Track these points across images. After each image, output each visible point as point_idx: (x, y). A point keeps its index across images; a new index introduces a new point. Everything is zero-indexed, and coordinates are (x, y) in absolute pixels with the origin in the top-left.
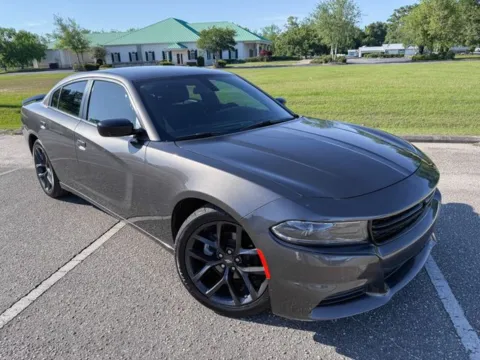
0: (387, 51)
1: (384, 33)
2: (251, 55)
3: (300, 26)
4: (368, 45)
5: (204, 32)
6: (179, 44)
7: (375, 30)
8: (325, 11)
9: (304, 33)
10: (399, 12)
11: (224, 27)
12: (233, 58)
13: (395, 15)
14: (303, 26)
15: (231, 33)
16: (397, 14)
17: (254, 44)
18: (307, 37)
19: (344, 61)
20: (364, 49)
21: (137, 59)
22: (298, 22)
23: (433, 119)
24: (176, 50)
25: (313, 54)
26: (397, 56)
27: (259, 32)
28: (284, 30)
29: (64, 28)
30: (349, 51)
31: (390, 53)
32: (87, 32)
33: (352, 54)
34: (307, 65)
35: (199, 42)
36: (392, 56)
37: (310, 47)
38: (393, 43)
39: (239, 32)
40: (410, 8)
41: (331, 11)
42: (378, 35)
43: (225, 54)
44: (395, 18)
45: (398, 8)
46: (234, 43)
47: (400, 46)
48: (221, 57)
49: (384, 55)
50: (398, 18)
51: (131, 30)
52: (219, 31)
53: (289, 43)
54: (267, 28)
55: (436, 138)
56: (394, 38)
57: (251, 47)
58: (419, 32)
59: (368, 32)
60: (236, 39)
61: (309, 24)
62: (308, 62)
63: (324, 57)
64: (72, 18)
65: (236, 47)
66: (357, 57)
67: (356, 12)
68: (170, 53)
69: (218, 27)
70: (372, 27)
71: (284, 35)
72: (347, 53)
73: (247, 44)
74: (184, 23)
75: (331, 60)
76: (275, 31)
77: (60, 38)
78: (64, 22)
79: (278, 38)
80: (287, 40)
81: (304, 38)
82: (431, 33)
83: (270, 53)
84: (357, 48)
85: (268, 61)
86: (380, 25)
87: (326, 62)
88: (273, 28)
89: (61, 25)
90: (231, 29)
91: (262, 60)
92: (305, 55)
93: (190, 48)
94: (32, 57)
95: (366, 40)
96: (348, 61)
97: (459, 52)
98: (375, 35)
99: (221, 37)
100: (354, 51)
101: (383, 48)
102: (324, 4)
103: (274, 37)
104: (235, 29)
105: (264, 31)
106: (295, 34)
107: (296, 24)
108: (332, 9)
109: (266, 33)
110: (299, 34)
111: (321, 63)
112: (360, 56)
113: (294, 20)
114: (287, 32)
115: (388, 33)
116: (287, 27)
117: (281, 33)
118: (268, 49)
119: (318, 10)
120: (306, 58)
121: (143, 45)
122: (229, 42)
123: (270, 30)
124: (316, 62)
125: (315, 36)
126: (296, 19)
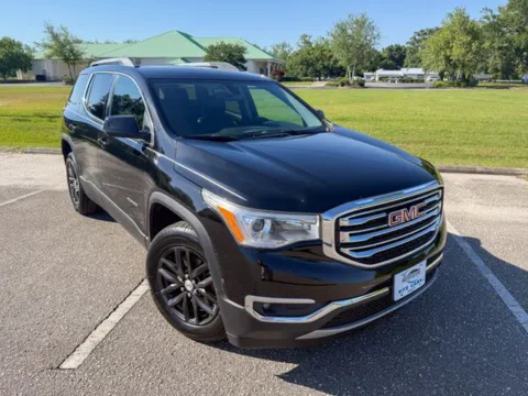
0: (405, 75)
1: (403, 57)
3: (313, 45)
4: (386, 67)
5: (212, 47)
6: (183, 59)
7: (393, 53)
8: (343, 30)
9: (317, 53)
10: (419, 35)
11: (234, 43)
13: (414, 38)
14: (317, 45)
15: (241, 50)
16: (417, 37)
17: (265, 63)
18: (322, 58)
19: (362, 85)
20: (381, 72)
22: (311, 40)
23: (467, 150)
25: (326, 76)
26: (417, 81)
27: (269, 49)
28: (296, 49)
29: (55, 37)
30: (365, 74)
31: (410, 78)
32: (80, 42)
33: (369, 77)
34: (322, 88)
35: (206, 58)
37: (324, 68)
38: (412, 67)
39: (249, 49)
40: (431, 32)
41: (350, 32)
42: (396, 58)
44: (415, 41)
45: (418, 30)
46: (243, 60)
47: (420, 71)
49: (403, 80)
50: (419, 41)
51: (128, 42)
52: (229, 47)
53: (302, 64)
54: (278, 46)
55: (479, 169)
56: (413, 62)
57: (262, 66)
58: (441, 57)
59: (385, 55)
60: (246, 56)
61: (323, 43)
62: (322, 84)
63: (339, 80)
64: (64, 26)
65: (245, 65)
66: (374, 80)
67: (375, 33)
69: (227, 42)
70: (390, 49)
71: (297, 54)
72: (362, 76)
73: (257, 62)
74: (188, 37)
75: (348, 84)
76: (287, 49)
77: (50, 47)
78: (55, 30)
79: (290, 58)
80: (299, 59)
81: (317, 59)
82: (454, 58)
83: (283, 74)
84: (374, 70)
86: (399, 48)
87: (343, 85)
88: (284, 45)
89: (52, 33)
90: (240, 45)
92: (319, 76)
94: (16, 68)
95: (384, 62)
96: (366, 84)
97: (482, 80)
98: (392, 58)
99: (230, 54)
100: (370, 74)
101: (402, 72)
102: (342, 24)
103: (285, 55)
104: (245, 45)
105: (274, 48)
106: (309, 54)
107: (309, 43)
108: (351, 29)
109: (277, 51)
110: (313, 53)
111: (338, 85)
112: (377, 80)
113: (307, 39)
114: (299, 51)
115: (408, 57)
116: (299, 46)
117: (292, 52)
118: (279, 69)
119: (336, 29)
120: (320, 80)
121: (143, 58)
122: (239, 60)
123: (281, 47)
124: (331, 85)
125: (331, 57)
126: (310, 37)
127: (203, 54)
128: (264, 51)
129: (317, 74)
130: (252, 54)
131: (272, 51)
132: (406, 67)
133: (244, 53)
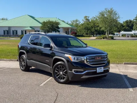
3: (90, 21)
5: (44, 22)
6: (30, 27)
7: (128, 24)
8: (103, 15)
9: (92, 24)
11: (54, 21)
14: (92, 21)
15: (58, 24)
17: (68, 29)
20: (122, 32)
21: (8, 34)
22: (89, 19)
25: (97, 34)
28: (82, 22)
30: (115, 33)
31: (136, 35)
33: (117, 35)
35: (41, 27)
37: (96, 31)
39: (61, 23)
41: (106, 16)
46: (58, 28)
53: (85, 29)
54: (74, 21)
57: (66, 30)
59: (125, 25)
60: (60, 26)
61: (95, 20)
63: (102, 36)
65: (59, 30)
66: (119, 36)
67: (117, 16)
68: (26, 31)
70: (127, 22)
71: (82, 25)
73: (64, 29)
74: (33, 18)
75: (106, 38)
76: (78, 23)
79: (79, 26)
80: (83, 27)
83: (76, 33)
84: (119, 31)
86: (131, 21)
87: (104, 38)
88: (77, 21)
90: (57, 22)
96: (114, 38)
98: (128, 26)
99: (52, 26)
100: (118, 33)
101: (133, 32)
102: (102, 12)
103: (77, 25)
104: (59, 21)
105: (72, 22)
106: (88, 25)
107: (89, 20)
108: (106, 14)
109: (73, 23)
110: (90, 24)
111: (101, 39)
112: (121, 36)
113: (87, 18)
114: (84, 23)
115: (134, 26)
116: (84, 21)
117: (80, 24)
118: (74, 32)
119: (100, 14)
120: (94, 36)
121: (12, 27)
122: (56, 28)
123: (75, 22)
124: (98, 38)
125: (98, 26)
126: (89, 17)
127: (40, 25)
128: (67, 24)
129: (92, 34)
130: (62, 25)
131: (71, 23)
132: (134, 30)
133: (59, 25)
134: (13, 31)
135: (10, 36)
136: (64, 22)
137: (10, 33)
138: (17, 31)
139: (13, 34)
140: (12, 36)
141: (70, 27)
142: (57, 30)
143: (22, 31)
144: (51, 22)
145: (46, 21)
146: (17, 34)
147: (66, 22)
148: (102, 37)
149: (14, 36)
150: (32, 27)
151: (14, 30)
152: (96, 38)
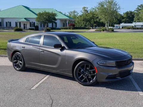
0: (135, 26)
1: (133, 17)
2: (64, 26)
3: (89, 12)
4: (125, 22)
5: (40, 13)
6: (25, 19)
7: (129, 15)
8: (102, 6)
9: (91, 16)
10: (140, 7)
11: (50, 12)
12: (54, 27)
13: (138, 8)
14: (91, 12)
15: (54, 15)
16: (139, 8)
17: (65, 20)
19: (113, 31)
20: (123, 24)
21: (1, 26)
24: (23, 22)
25: (96, 26)
26: (140, 29)
27: (67, 14)
28: (80, 14)
30: (115, 25)
31: (137, 27)
33: (117, 27)
34: (94, 32)
35: (37, 18)
36: (138, 29)
37: (95, 23)
38: (138, 22)
39: (58, 14)
41: (105, 6)
42: (130, 17)
43: (50, 25)
44: (138, 10)
45: (140, 5)
47: (142, 24)
48: (48, 26)
49: (134, 28)
50: (140, 10)
52: (48, 13)
53: (83, 20)
54: (71, 12)
56: (138, 19)
57: (64, 22)
59: (125, 16)
60: (56, 18)
61: (94, 11)
62: (94, 30)
63: (102, 28)
65: (56, 22)
66: (119, 28)
67: (118, 7)
68: (20, 23)
69: (47, 11)
70: (127, 13)
71: (81, 16)
72: (114, 26)
73: (61, 20)
75: (106, 30)
76: (76, 14)
79: (78, 18)
80: (82, 18)
81: (91, 18)
83: (74, 25)
84: (119, 24)
85: (73, 29)
86: (131, 13)
87: (103, 31)
88: (74, 12)
90: (54, 13)
91: (70, 29)
92: (92, 26)
93: (31, 21)
95: (124, 20)
96: (115, 30)
98: (128, 17)
99: (49, 16)
101: (133, 24)
103: (75, 17)
104: (56, 12)
105: (69, 13)
106: (87, 16)
107: (87, 11)
108: (106, 5)
109: (71, 15)
110: (89, 16)
111: (101, 31)
112: (121, 28)
113: (86, 9)
114: (82, 15)
115: (135, 17)
116: (82, 12)
117: (79, 15)
118: (72, 23)
119: (99, 5)
120: (93, 28)
121: (5, 18)
122: (53, 19)
123: (73, 13)
124: (98, 31)
125: (97, 18)
126: (87, 8)
127: (36, 16)
128: (65, 15)
130: (59, 17)
131: (69, 15)
132: (135, 22)
133: (56, 16)
134: (6, 23)
135: (4, 28)
136: (62, 13)
137: (4, 25)
138: (10, 23)
139: (7, 26)
140: (5, 28)
141: (67, 19)
142: (54, 21)
143: (16, 23)
144: (47, 13)
145: (42, 12)
146: (10, 25)
147: (63, 14)
148: (101, 30)
149: (8, 28)
150: (27, 18)
151: (7, 21)
152: (96, 31)
